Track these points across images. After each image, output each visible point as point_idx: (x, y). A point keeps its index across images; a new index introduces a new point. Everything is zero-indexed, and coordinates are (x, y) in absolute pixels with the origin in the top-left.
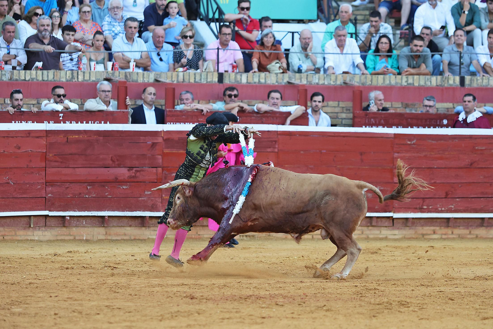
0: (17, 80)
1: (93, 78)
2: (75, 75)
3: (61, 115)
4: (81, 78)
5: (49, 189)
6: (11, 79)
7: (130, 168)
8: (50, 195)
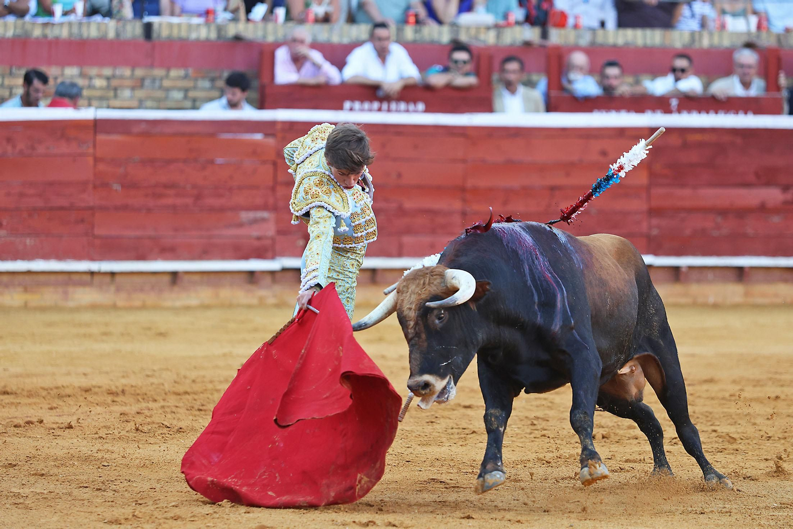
0: (602, 46)
1: (726, 43)
2: (697, 37)
3: (674, 103)
4: (706, 43)
5: (655, 221)
6: (593, 43)
7: (786, 188)
8: (655, 232)
